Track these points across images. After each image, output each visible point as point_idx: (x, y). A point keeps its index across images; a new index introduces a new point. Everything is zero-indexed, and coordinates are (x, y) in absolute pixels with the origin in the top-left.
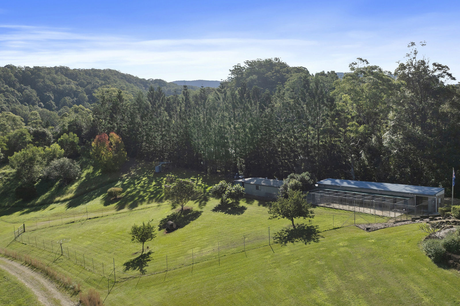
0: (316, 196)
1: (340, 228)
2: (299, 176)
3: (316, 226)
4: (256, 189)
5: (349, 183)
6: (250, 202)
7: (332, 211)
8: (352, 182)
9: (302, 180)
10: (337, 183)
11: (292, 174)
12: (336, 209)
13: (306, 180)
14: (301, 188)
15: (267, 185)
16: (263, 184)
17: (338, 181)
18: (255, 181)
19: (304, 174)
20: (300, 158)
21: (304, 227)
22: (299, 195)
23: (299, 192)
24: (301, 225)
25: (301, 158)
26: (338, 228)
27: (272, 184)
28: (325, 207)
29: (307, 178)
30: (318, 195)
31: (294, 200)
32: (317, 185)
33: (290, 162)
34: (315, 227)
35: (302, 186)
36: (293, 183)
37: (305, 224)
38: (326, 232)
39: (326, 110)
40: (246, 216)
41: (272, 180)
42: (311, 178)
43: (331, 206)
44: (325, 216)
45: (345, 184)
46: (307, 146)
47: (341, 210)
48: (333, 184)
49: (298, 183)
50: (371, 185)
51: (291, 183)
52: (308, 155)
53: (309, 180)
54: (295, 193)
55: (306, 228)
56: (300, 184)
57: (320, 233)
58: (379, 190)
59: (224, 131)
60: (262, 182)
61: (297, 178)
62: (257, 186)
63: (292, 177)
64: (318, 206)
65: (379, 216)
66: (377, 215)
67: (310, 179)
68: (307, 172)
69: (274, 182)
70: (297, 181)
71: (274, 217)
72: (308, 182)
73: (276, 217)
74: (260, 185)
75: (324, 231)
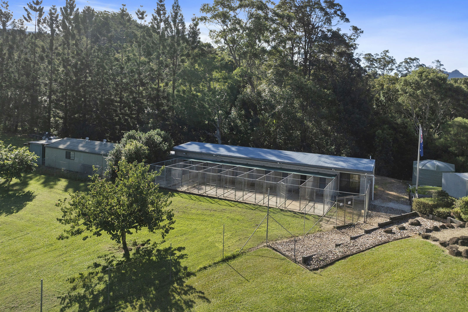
0: (173, 172)
1: (238, 255)
2: (144, 136)
3: (180, 249)
4: (66, 157)
5: (229, 150)
6: (52, 183)
7: (205, 204)
8: (233, 148)
9: (150, 142)
10: (208, 149)
11: (131, 132)
12: (210, 197)
13: (156, 142)
14: (146, 157)
15: (87, 151)
16: (81, 149)
17: (208, 145)
18: (68, 143)
19: (153, 133)
20: (146, 112)
21: (149, 253)
22: (143, 175)
23: (141, 167)
24: (143, 245)
25: (148, 111)
26: (234, 257)
27: (97, 149)
28: (190, 193)
29: (158, 139)
30: (177, 170)
31: (129, 187)
32: (173, 152)
33: (132, 118)
34: (178, 253)
35: (149, 153)
36: (131, 147)
37: (152, 243)
38: (205, 272)
39: (186, 48)
40: (22, 219)
41: (97, 143)
42: (165, 139)
43: (201, 192)
44: (194, 217)
45: (223, 151)
46: (157, 97)
47: (221, 199)
48: (204, 151)
49: (141, 147)
50: (266, 153)
51: (128, 146)
52: (158, 109)
53: (161, 143)
54: (134, 169)
55: (154, 258)
56: (144, 150)
57: (193, 278)
58: (280, 162)
59: (34, 66)
60: (81, 145)
61: (140, 138)
62: (68, 153)
63: (131, 137)
64: (178, 192)
65: (295, 213)
66: (290, 211)
67: (163, 141)
68: (158, 130)
69: (101, 145)
70: (139, 145)
71: (73, 234)
72: (159, 146)
73: (79, 232)
74: (74, 151)
75: (200, 270)
